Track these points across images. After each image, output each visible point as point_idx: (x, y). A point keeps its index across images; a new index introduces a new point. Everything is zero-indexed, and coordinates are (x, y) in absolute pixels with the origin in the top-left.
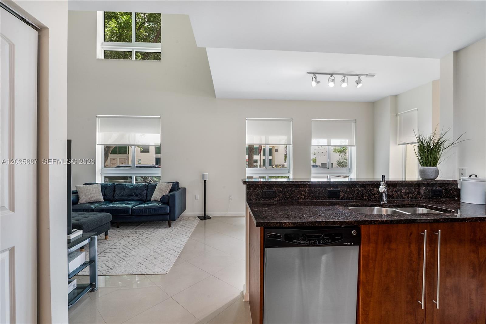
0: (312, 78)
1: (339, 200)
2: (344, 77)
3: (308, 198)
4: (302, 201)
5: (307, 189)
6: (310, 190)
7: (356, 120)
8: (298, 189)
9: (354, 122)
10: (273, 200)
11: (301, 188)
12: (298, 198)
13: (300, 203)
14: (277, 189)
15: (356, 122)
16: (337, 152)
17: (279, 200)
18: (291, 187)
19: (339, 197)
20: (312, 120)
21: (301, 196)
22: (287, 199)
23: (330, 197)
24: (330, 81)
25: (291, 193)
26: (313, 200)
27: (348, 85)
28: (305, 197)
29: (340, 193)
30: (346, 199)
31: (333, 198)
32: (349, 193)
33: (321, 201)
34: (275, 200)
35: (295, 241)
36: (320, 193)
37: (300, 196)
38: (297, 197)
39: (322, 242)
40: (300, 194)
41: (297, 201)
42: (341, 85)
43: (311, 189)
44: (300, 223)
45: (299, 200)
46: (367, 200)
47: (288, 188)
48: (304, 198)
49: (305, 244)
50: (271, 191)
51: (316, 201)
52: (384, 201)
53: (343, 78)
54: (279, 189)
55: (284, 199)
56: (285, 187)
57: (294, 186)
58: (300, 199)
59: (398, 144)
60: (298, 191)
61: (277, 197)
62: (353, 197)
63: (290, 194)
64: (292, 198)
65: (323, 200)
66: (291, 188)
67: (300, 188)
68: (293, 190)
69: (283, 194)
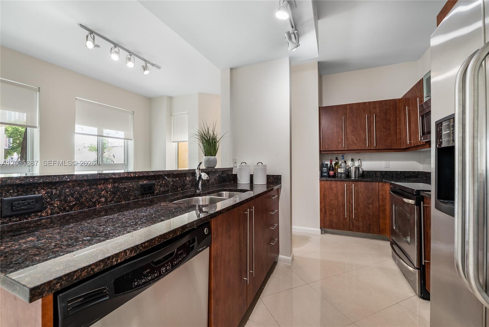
0: (87, 37)
1: (154, 196)
2: (131, 55)
3: (111, 201)
4: (101, 206)
5: (109, 186)
6: (114, 187)
7: (133, 112)
8: (95, 187)
9: (132, 114)
10: (37, 215)
11: (100, 184)
12: (95, 202)
13: (98, 210)
14: (47, 193)
15: (133, 114)
16: (93, 151)
17: (52, 214)
18: (79, 185)
19: (154, 192)
20: (76, 98)
21: (100, 198)
22: (71, 208)
23: (143, 194)
24: (112, 52)
25: (81, 196)
26: (119, 202)
27: (135, 66)
28: (106, 199)
29: (155, 187)
30: (162, 193)
31: (147, 194)
32: (164, 186)
33: (133, 201)
34: (41, 216)
35: (136, 284)
36: (130, 190)
37: (98, 199)
38: (91, 201)
39: (175, 262)
40: (97, 196)
41: (91, 208)
42: (126, 63)
43: (116, 185)
44: (146, 244)
45: (96, 206)
46: (181, 191)
47: (73, 187)
48: (105, 202)
49: (154, 279)
50: (30, 198)
51: (123, 202)
52: (199, 190)
53: (129, 56)
54: (52, 192)
55: (65, 210)
56: (65, 186)
57: (85, 183)
58: (98, 204)
59: (172, 141)
60: (94, 190)
61: (46, 208)
62: (168, 191)
63: (77, 199)
64: (81, 205)
65: (134, 199)
66: (81, 187)
67: (98, 185)
68: (84, 189)
69: (61, 201)
